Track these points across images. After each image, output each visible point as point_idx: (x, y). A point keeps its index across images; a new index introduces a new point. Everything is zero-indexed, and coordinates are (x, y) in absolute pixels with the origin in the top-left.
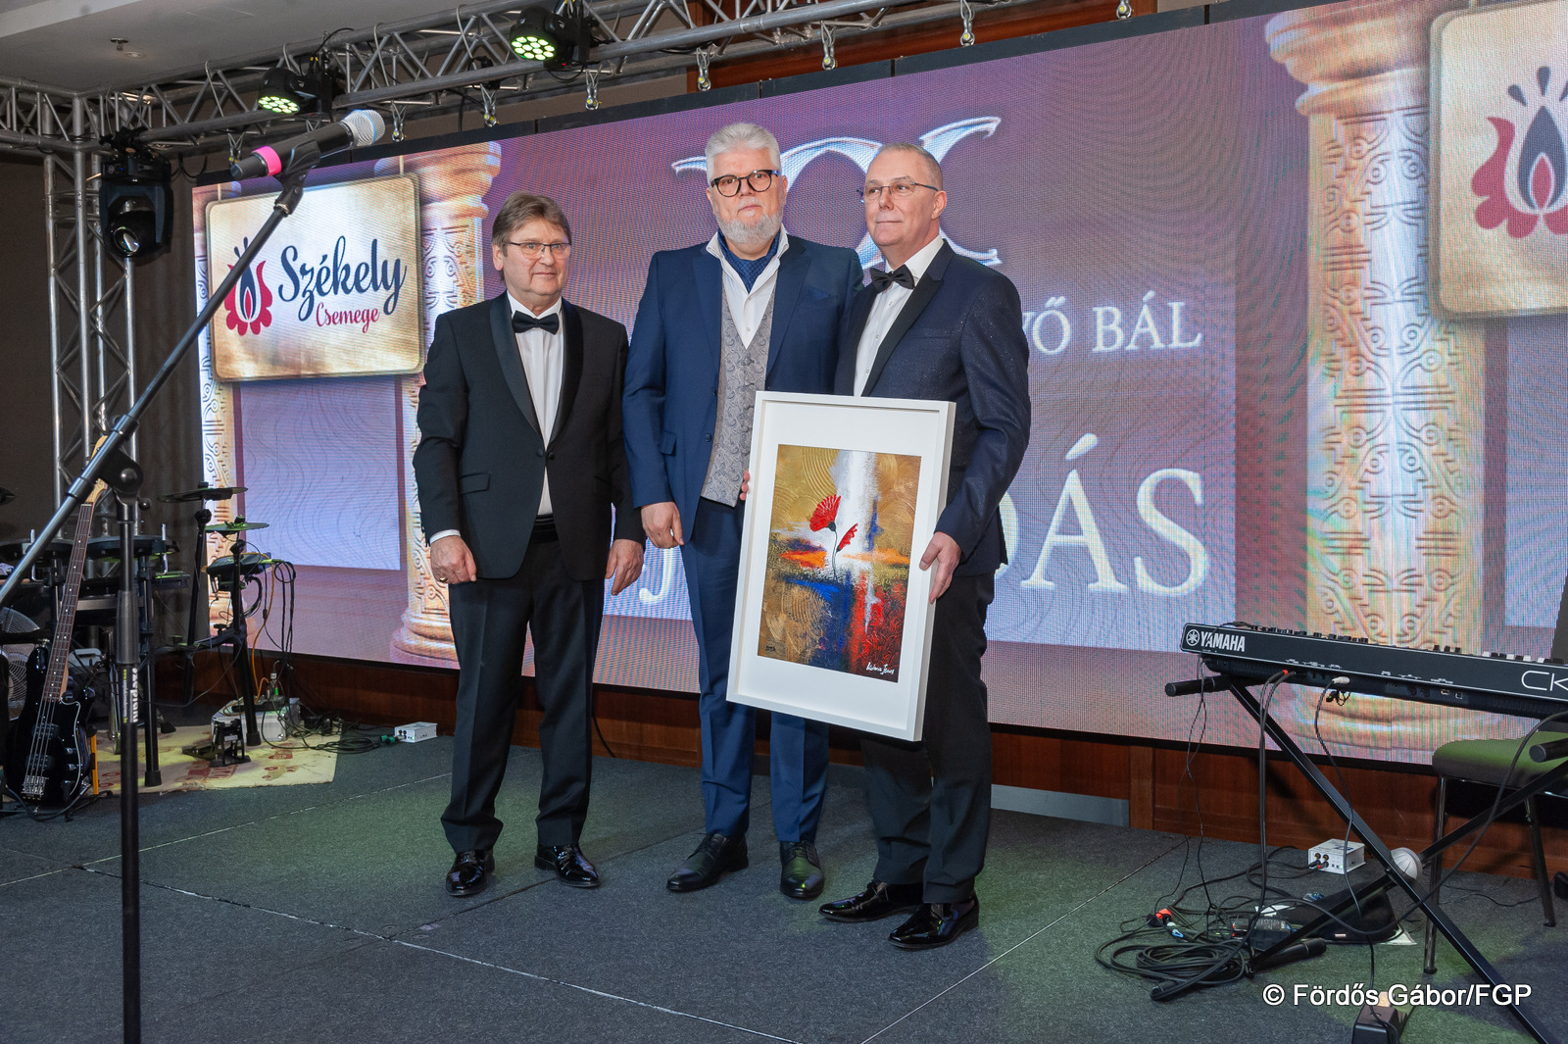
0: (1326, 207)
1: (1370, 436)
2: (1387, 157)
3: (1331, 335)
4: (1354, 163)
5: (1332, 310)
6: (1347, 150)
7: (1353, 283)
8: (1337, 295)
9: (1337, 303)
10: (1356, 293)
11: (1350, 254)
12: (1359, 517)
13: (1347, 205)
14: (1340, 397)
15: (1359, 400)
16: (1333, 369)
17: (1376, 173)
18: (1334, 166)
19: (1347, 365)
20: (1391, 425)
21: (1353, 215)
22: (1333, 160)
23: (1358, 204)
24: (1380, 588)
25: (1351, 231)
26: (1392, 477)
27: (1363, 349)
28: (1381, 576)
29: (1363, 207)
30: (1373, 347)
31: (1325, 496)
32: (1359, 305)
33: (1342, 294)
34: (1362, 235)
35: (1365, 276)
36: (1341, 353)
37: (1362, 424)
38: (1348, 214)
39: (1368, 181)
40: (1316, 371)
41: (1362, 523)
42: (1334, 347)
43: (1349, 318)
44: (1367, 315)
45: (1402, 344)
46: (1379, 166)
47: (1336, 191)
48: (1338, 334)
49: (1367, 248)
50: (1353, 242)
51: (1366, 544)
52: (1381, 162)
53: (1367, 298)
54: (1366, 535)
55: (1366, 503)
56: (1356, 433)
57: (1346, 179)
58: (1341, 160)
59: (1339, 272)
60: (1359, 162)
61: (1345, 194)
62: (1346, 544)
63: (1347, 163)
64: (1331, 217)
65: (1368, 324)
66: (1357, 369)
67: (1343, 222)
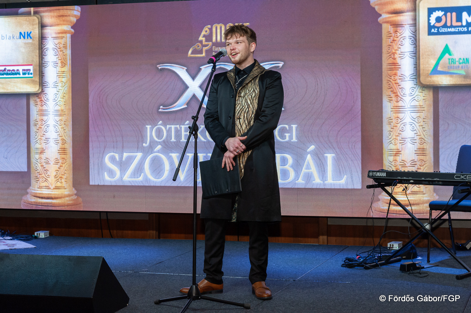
0: (388, 51)
1: (401, 120)
2: (405, 38)
3: (390, 90)
4: (395, 39)
5: (390, 82)
6: (393, 35)
7: (395, 74)
8: (391, 78)
9: (391, 80)
10: (397, 77)
11: (395, 66)
12: (398, 144)
13: (394, 51)
14: (392, 109)
15: (398, 110)
16: (390, 100)
17: (402, 42)
18: (390, 39)
19: (394, 99)
20: (407, 117)
21: (395, 54)
22: (389, 37)
23: (397, 51)
24: (404, 166)
25: (395, 59)
26: (408, 133)
27: (399, 94)
28: (405, 162)
29: (398, 52)
30: (402, 94)
31: (388, 138)
32: (398, 81)
33: (392, 78)
34: (398, 60)
35: (399, 73)
36: (393, 95)
37: (399, 117)
38: (394, 54)
39: (400, 45)
40: (385, 100)
41: (399, 146)
42: (390, 93)
43: (395, 85)
44: (400, 84)
45: (410, 93)
46: (403, 40)
47: (390, 47)
48: (392, 89)
49: (400, 65)
50: (396, 62)
51: (400, 153)
52: (403, 39)
53: (400, 79)
54: (400, 150)
55: (400, 140)
56: (397, 119)
57: (393, 43)
58: (392, 38)
59: (392, 71)
60: (397, 39)
61: (393, 48)
62: (395, 153)
63: (393, 39)
64: (389, 54)
65: (400, 87)
66: (397, 100)
67: (392, 56)
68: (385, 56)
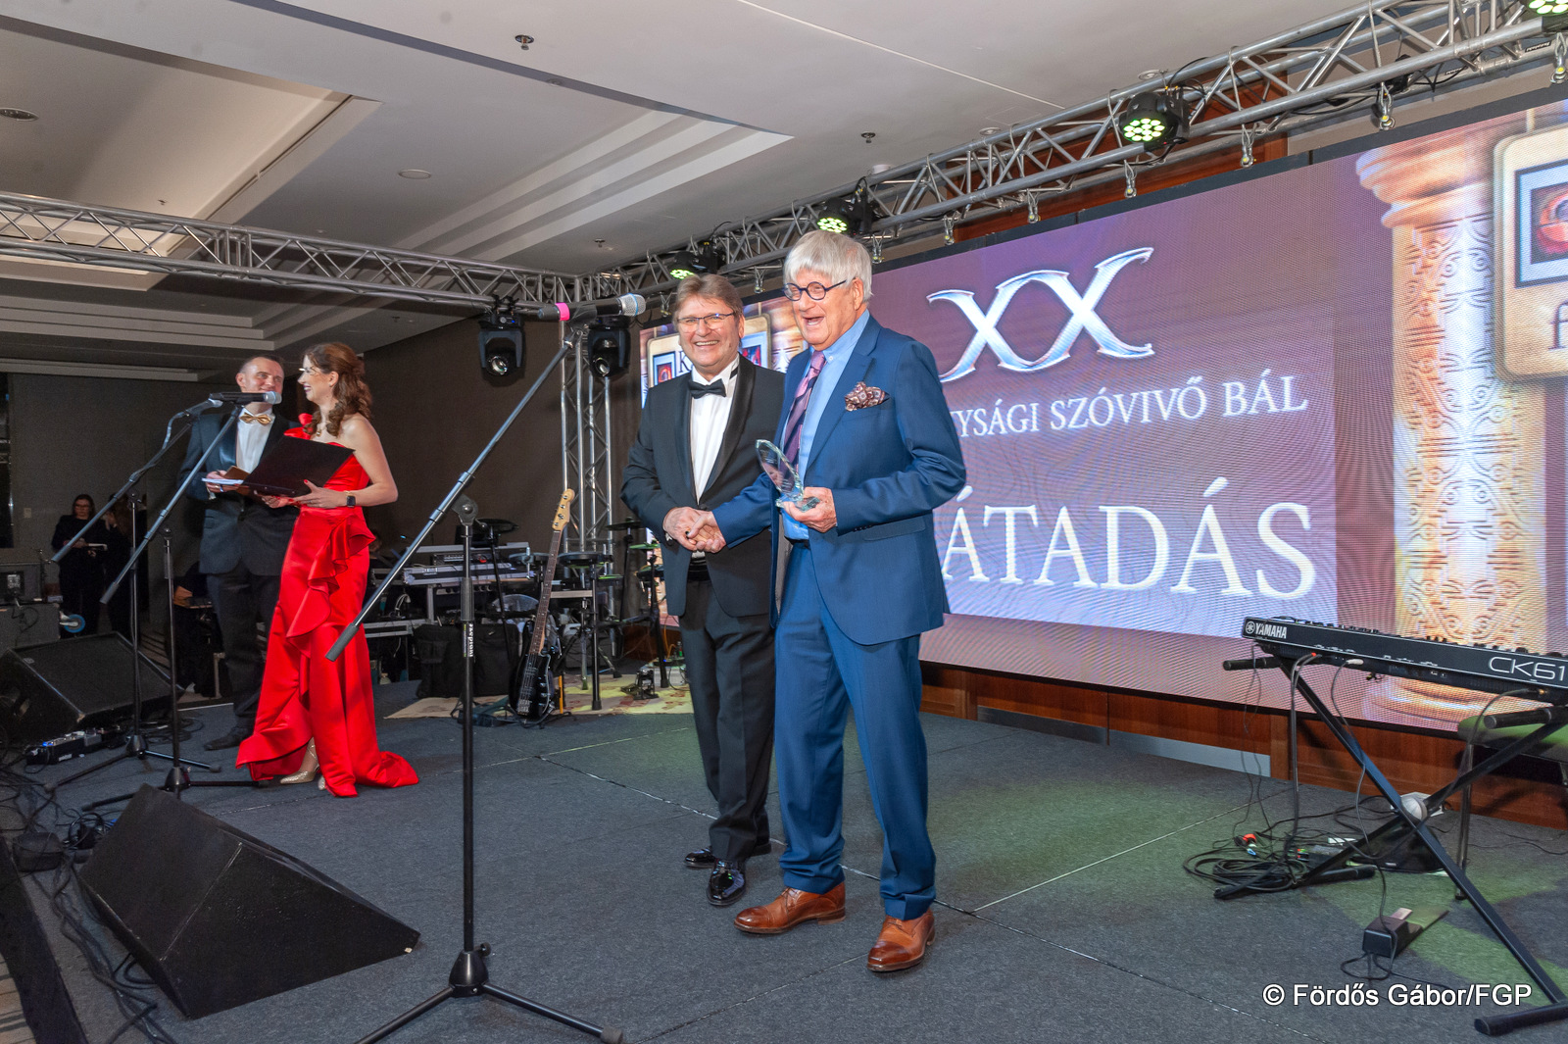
0: (1408, 298)
1: (1447, 475)
2: (1457, 255)
3: (1414, 397)
4: (1430, 262)
5: (1414, 378)
6: (1423, 252)
7: (1430, 355)
8: (1416, 365)
9: (1417, 372)
10: (1433, 363)
11: (1427, 333)
12: (1439, 538)
13: (1425, 295)
14: (1421, 445)
15: (1437, 447)
16: (1415, 424)
17: (1449, 268)
18: (1413, 266)
19: (1426, 420)
20: (1464, 467)
21: (1429, 302)
22: (1411, 261)
23: (1433, 294)
24: (1457, 595)
25: (1428, 315)
26: (1468, 507)
27: (1439, 407)
28: (1458, 586)
29: (1436, 296)
30: (1448, 405)
31: (1410, 522)
32: (1438, 373)
33: (1421, 365)
34: (1438, 318)
35: (1440, 349)
36: (1421, 410)
37: (1439, 466)
38: (1425, 302)
39: (1442, 275)
40: (1400, 424)
41: (1441, 545)
42: (1415, 406)
43: (1428, 383)
44: (1443, 380)
45: (1473, 402)
46: (1452, 263)
47: (1415, 284)
48: (1419, 396)
49: (1442, 328)
50: (1431, 323)
51: (1443, 560)
52: (1453, 260)
53: (1442, 367)
54: (1444, 553)
55: (1444, 528)
56: (1435, 473)
57: (1424, 275)
58: (1419, 260)
59: (1419, 348)
60: (1434, 261)
61: (1423, 287)
62: (1427, 560)
63: (1424, 262)
64: (1411, 305)
65: (1444, 387)
66: (1436, 422)
67: (1421, 308)
68: (1399, 314)
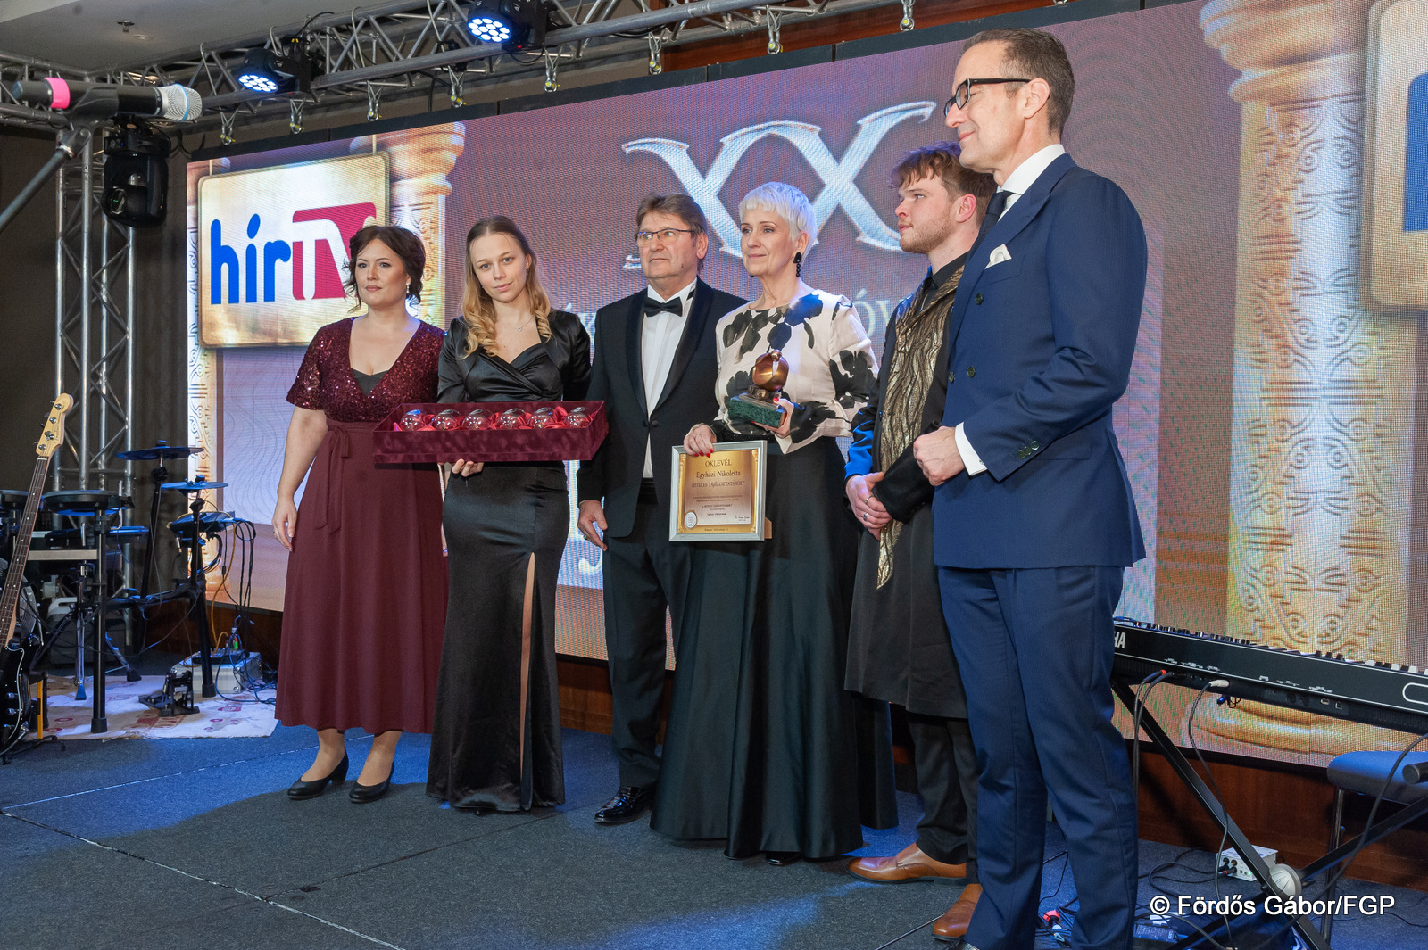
0: (1257, 195)
1: (1297, 430)
2: (1320, 145)
3: (1260, 326)
4: (1286, 150)
5: (1260, 301)
6: (1279, 137)
7: (1282, 273)
8: (1265, 284)
9: (1266, 293)
10: (1285, 283)
11: (1280, 244)
12: (1283, 512)
13: (1278, 193)
14: (1267, 390)
15: (1286, 394)
16: (1260, 361)
17: (1309, 161)
18: (1266, 153)
19: (1273, 356)
20: (1319, 419)
21: (1283, 204)
22: (1264, 147)
23: (1289, 193)
24: (1304, 586)
25: (1282, 220)
26: (1320, 474)
27: (1290, 339)
28: (1304, 574)
29: (1294, 196)
30: (1302, 339)
31: (1249, 490)
32: (1290, 296)
33: (1271, 284)
34: (1293, 225)
35: (1293, 267)
36: (1269, 344)
37: (1288, 418)
38: (1279, 202)
39: (1300, 169)
40: (1242, 360)
41: (1285, 519)
42: (1261, 338)
43: (1277, 309)
44: (1296, 306)
45: (1330, 336)
46: (1312, 154)
47: (1267, 179)
48: (1266, 325)
49: (1299, 239)
50: (1284, 232)
51: (1288, 540)
52: (1314, 150)
53: (1298, 289)
54: (1289, 531)
55: (1290, 498)
56: (1283, 427)
57: (1278, 167)
58: (1273, 147)
59: (1268, 262)
60: (1292, 150)
61: (1277, 182)
62: (1269, 540)
63: (1279, 150)
64: (1261, 206)
65: (1296, 315)
66: (1284, 361)
67: (1273, 211)
68: (1246, 213)
